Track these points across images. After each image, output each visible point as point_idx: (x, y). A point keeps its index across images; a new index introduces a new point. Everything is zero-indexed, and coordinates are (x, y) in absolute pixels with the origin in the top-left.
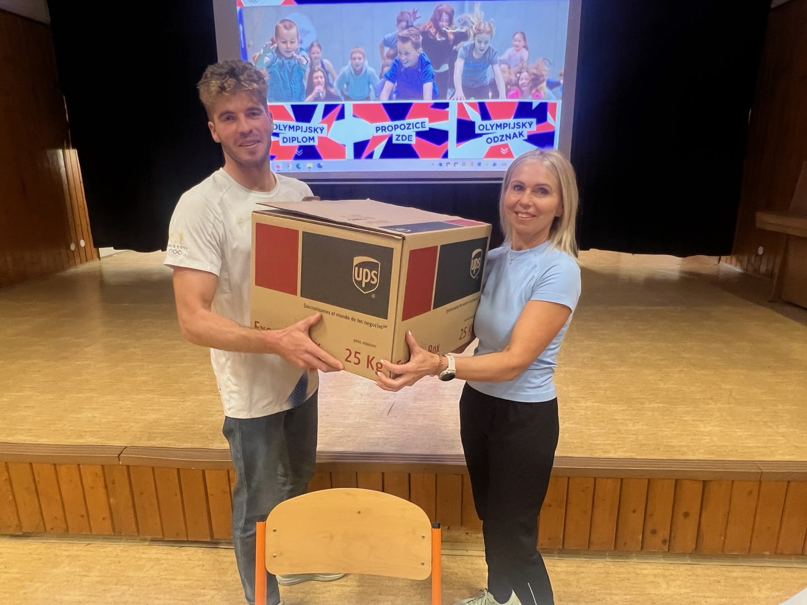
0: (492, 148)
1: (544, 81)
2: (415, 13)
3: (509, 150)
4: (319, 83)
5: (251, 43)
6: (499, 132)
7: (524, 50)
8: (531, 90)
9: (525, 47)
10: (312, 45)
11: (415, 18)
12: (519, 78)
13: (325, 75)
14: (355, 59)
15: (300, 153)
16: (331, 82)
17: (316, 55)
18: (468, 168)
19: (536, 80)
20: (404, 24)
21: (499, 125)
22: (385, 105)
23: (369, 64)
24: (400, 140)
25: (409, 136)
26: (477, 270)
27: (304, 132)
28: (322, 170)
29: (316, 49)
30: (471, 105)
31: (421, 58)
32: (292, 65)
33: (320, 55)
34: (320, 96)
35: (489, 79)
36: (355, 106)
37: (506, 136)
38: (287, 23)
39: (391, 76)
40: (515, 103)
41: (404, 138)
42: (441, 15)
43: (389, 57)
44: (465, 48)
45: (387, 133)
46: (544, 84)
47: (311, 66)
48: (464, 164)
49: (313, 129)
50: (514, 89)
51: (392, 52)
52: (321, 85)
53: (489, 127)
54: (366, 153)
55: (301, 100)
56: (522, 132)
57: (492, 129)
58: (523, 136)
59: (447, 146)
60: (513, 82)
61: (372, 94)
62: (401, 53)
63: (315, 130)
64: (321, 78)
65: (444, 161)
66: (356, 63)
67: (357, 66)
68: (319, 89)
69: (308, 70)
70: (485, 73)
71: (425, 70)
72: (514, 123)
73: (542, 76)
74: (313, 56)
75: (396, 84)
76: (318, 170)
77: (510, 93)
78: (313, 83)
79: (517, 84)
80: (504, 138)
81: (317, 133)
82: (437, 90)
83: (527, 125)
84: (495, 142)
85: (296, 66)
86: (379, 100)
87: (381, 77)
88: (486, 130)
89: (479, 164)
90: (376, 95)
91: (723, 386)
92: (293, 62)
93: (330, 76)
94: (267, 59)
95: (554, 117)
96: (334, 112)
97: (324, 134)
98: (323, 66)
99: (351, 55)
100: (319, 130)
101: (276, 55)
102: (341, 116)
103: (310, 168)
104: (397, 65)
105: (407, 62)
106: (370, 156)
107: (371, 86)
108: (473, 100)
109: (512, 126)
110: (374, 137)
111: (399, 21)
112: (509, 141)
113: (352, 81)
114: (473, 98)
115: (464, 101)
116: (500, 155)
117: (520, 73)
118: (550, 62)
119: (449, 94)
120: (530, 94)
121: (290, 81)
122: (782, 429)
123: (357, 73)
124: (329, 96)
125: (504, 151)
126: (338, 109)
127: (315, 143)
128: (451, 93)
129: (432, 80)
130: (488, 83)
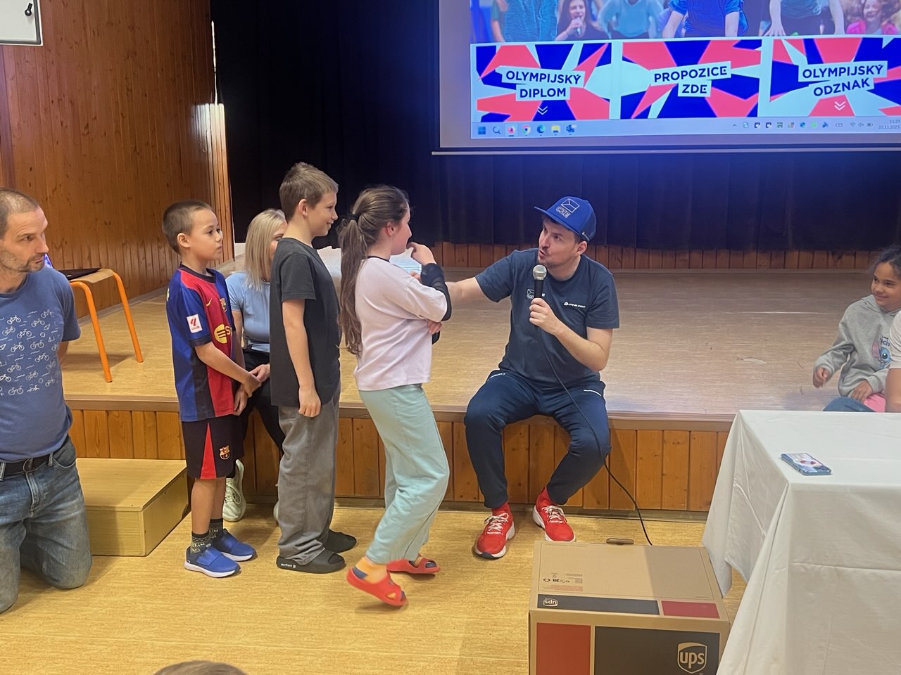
0: (821, 101)
1: (898, 9)
3: (847, 104)
4: (577, 15)
6: (833, 80)
8: (881, 21)
12: (863, 6)
13: (587, 3)
15: (544, 111)
16: (594, 12)
18: (785, 130)
19: (888, 8)
21: (833, 70)
22: (668, 44)
24: (688, 92)
25: (702, 86)
27: (552, 81)
28: (573, 135)
30: (792, 42)
34: (577, 32)
35: (820, 7)
37: (844, 85)
39: (679, 4)
40: (859, 39)
41: (695, 89)
45: (672, 82)
48: (780, 125)
49: (564, 78)
50: (856, 22)
53: (818, 73)
54: (638, 111)
55: (549, 38)
56: (867, 79)
57: (823, 76)
58: (868, 85)
60: (856, 11)
61: (652, 31)
63: (568, 79)
64: (581, 7)
65: (752, 120)
68: (577, 23)
72: (856, 68)
73: (897, 2)
75: (687, 15)
76: (568, 134)
77: (850, 26)
78: (569, 14)
79: (861, 14)
80: (840, 88)
81: (571, 83)
82: (744, 22)
83: (874, 70)
84: (826, 93)
86: (662, 38)
87: (665, 8)
88: (815, 76)
89: (802, 125)
90: (657, 29)
93: (593, 6)
96: (596, 54)
97: (580, 85)
100: (573, 79)
102: (606, 59)
103: (557, 132)
106: (645, 115)
107: (651, 19)
108: (796, 36)
109: (852, 71)
110: (651, 88)
112: (847, 93)
113: (624, 11)
114: (796, 33)
115: (784, 38)
116: (834, 112)
119: (763, 28)
121: (536, 14)
124: (591, 32)
125: (839, 106)
126: (603, 50)
127: (567, 98)
128: (766, 27)
129: (739, 9)
130: (820, 13)
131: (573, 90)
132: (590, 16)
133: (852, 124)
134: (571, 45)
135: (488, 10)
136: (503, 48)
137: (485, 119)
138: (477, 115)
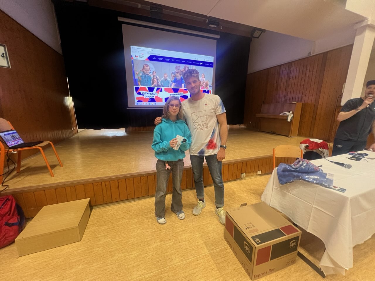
2: (180, 67)
4: (155, 82)
5: (136, 69)
9: (204, 77)
10: (153, 72)
11: (180, 68)
15: (150, 100)
16: (159, 82)
19: (207, 85)
20: (177, 69)
22: (172, 89)
23: (169, 78)
27: (151, 95)
28: (156, 105)
29: (154, 73)
31: (181, 78)
33: (156, 74)
34: (155, 85)
38: (147, 65)
39: (174, 82)
42: (186, 68)
43: (173, 77)
49: (154, 94)
51: (174, 76)
55: (150, 86)
61: (169, 86)
67: (165, 78)
68: (155, 83)
69: (152, 78)
71: (182, 81)
74: (154, 75)
75: (175, 84)
79: (203, 86)
82: (185, 86)
86: (171, 87)
87: (172, 82)
92: (148, 76)
93: (158, 80)
94: (141, 74)
97: (157, 95)
98: (156, 77)
99: (164, 75)
101: (143, 73)
102: (161, 91)
103: (153, 104)
104: (176, 79)
107: (169, 84)
111: (176, 68)
113: (164, 82)
117: (203, 83)
118: (209, 81)
121: (147, 81)
123: (166, 80)
124: (158, 85)
126: (161, 89)
127: (154, 98)
129: (184, 83)
131: (155, 96)
132: (158, 82)
134: (154, 88)
135: (137, 79)
136: (141, 87)
137: (138, 101)
138: (136, 101)
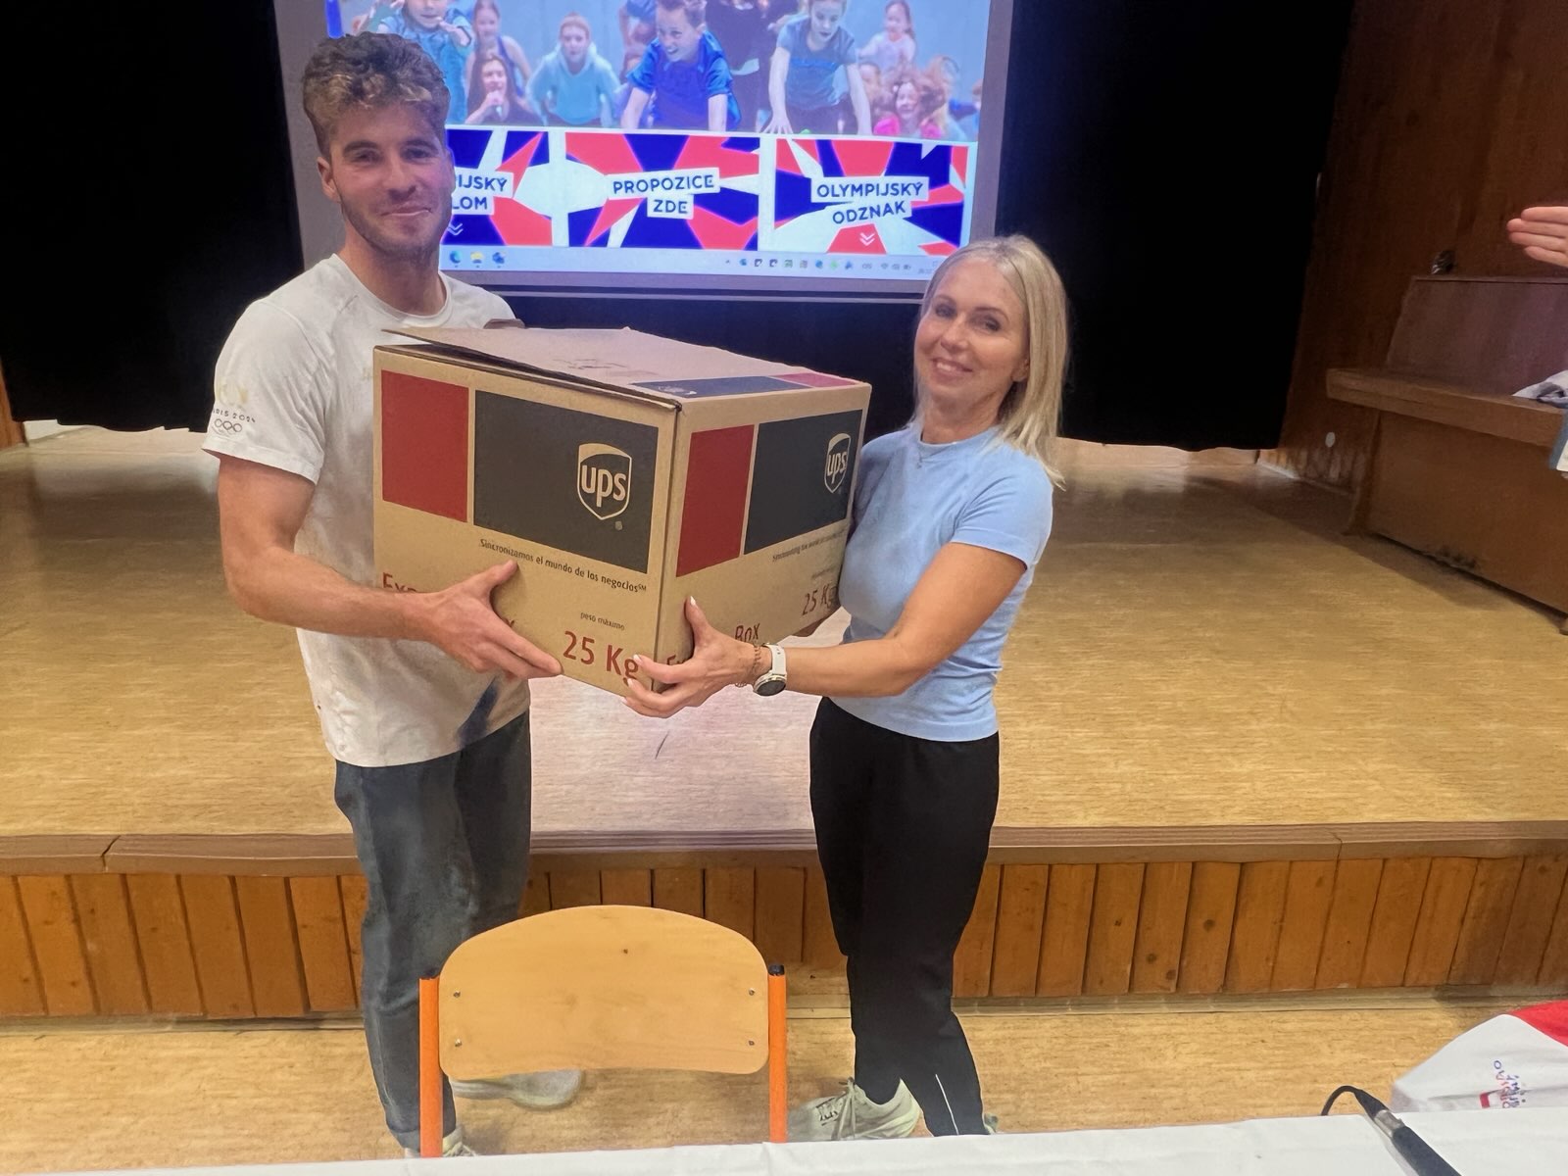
0: (843, 232)
1: (943, 102)
3: (877, 237)
4: (495, 87)
6: (858, 201)
7: (906, 37)
8: (920, 120)
9: (909, 31)
12: (896, 96)
13: (508, 66)
14: (568, 38)
15: (458, 230)
16: (520, 82)
17: (489, 27)
18: (796, 271)
19: (929, 100)
22: (630, 137)
23: (598, 52)
24: (661, 211)
25: (681, 203)
26: (839, 475)
27: (466, 186)
28: (503, 267)
29: (486, 13)
30: (804, 144)
31: (703, 44)
32: (439, 45)
33: (494, 28)
34: (497, 112)
35: (837, 94)
36: (569, 136)
37: (872, 209)
39: (643, 79)
41: (671, 207)
43: (638, 37)
44: (792, 28)
45: (635, 195)
46: (945, 108)
47: (479, 48)
48: (789, 263)
49: (483, 182)
50: (887, 118)
51: (645, 29)
52: (499, 89)
53: (838, 191)
54: (594, 235)
55: (458, 121)
56: (902, 202)
57: (844, 195)
58: (904, 211)
59: (755, 226)
60: (886, 102)
61: (605, 115)
62: (663, 33)
63: (488, 183)
64: (499, 74)
65: (751, 255)
66: (572, 47)
67: (573, 53)
68: (495, 98)
69: (472, 57)
70: (832, 79)
71: (710, 70)
72: (887, 185)
73: (941, 92)
74: (482, 28)
75: (654, 95)
76: (494, 267)
77: (879, 124)
78: (482, 82)
79: (892, 107)
80: (868, 213)
81: (493, 188)
82: (735, 111)
83: (911, 189)
84: (849, 220)
85: (447, 47)
86: (620, 127)
87: (623, 79)
88: (834, 195)
89: (819, 264)
90: (612, 114)
91: (1270, 689)
92: (438, 38)
93: (518, 73)
95: (962, 174)
96: (526, 148)
97: (507, 192)
98: (503, 51)
99: (561, 32)
100: (495, 184)
101: (402, 21)
102: (541, 156)
103: (478, 261)
104: (657, 55)
105: (675, 52)
106: (602, 241)
107: (603, 98)
108: (806, 136)
109: (883, 189)
110: (610, 203)
112: (876, 220)
113: (563, 84)
114: (806, 131)
115: (790, 137)
116: (858, 247)
117: (899, 84)
118: (956, 66)
119: (760, 122)
120: (917, 126)
122: (1371, 768)
123: (574, 68)
124: (516, 114)
125: (866, 240)
126: (535, 141)
127: (489, 210)
128: (765, 120)
129: (726, 90)
130: (837, 102)
131: (498, 201)
132: (513, 90)
133: (885, 266)
